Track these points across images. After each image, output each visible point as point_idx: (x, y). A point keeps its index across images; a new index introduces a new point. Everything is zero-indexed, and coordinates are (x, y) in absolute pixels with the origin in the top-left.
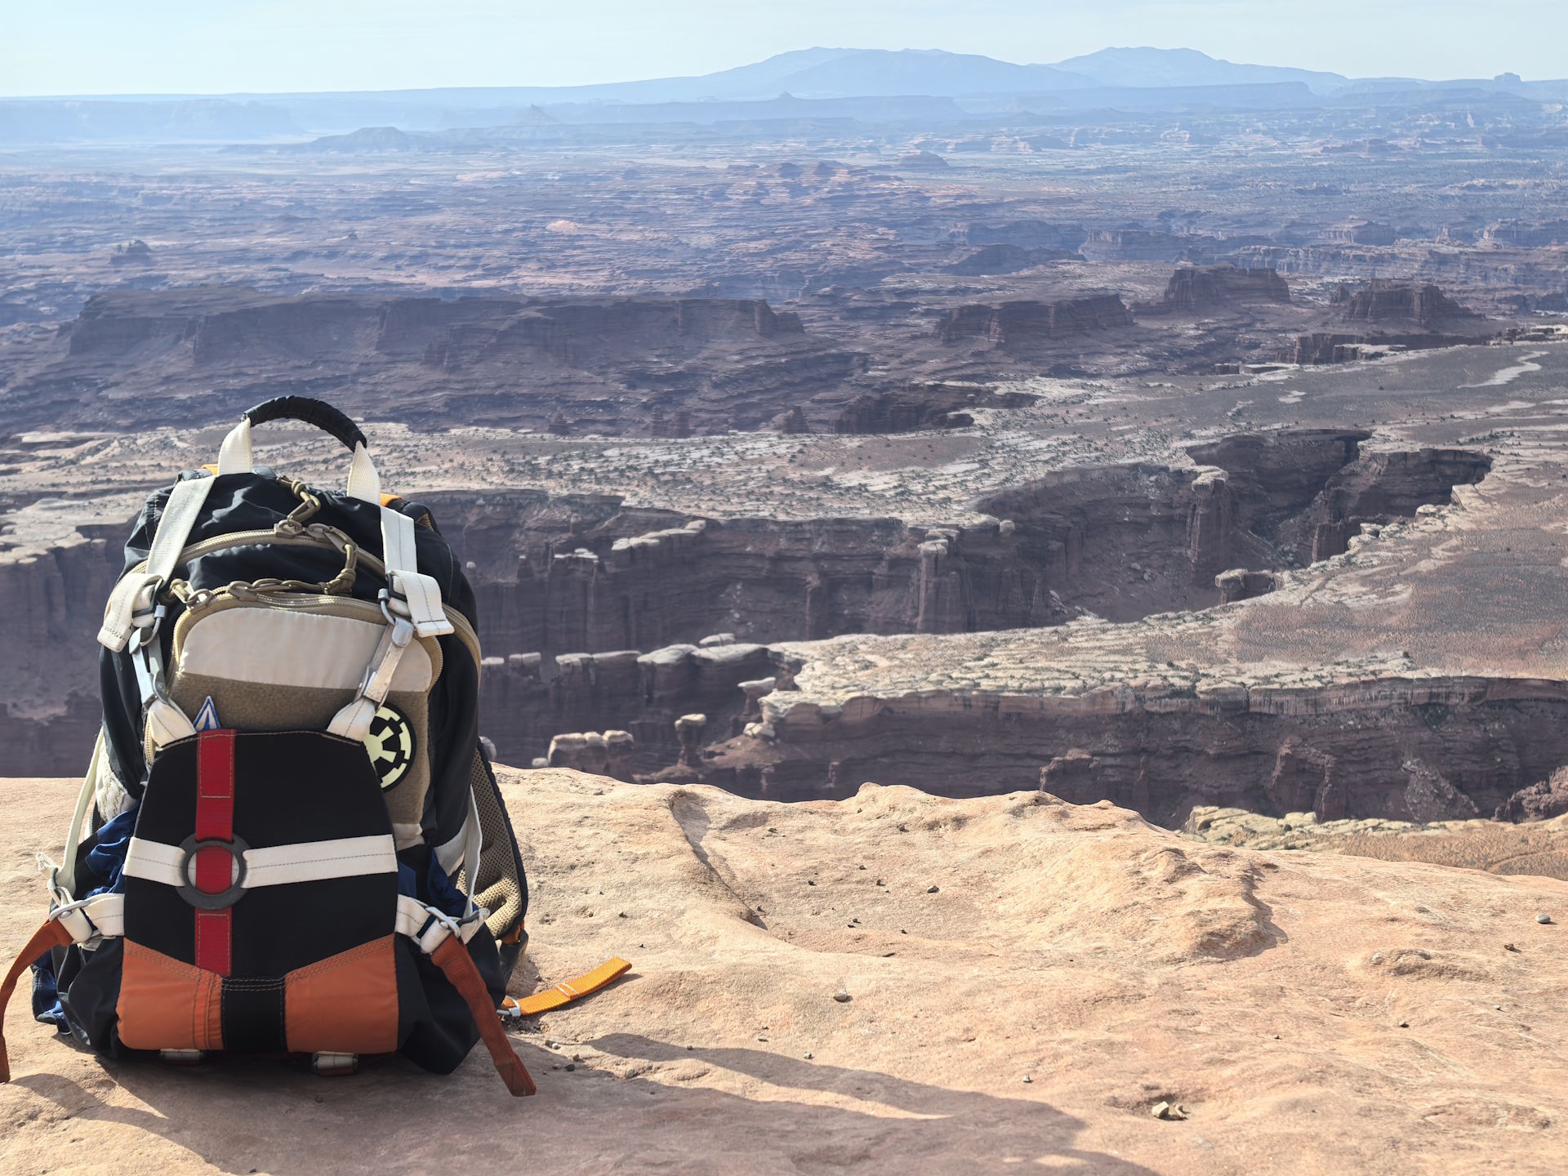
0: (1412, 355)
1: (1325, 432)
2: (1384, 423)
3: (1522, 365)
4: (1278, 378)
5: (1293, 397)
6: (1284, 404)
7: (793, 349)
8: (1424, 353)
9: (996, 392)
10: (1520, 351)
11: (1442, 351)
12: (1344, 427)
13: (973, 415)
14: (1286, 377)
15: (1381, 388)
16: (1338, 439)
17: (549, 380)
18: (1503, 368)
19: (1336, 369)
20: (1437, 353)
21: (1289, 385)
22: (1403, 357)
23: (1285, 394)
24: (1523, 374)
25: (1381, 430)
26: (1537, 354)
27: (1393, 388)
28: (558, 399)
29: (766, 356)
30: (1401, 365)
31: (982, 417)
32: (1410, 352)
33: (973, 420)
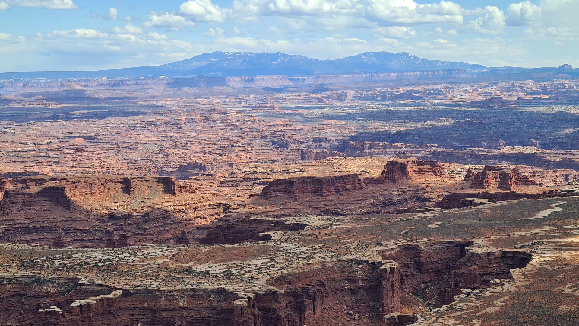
0: (499, 204)
1: (450, 242)
2: (479, 238)
3: (552, 208)
4: (429, 215)
5: (435, 225)
6: (430, 228)
7: (189, 202)
8: (504, 203)
9: (286, 223)
10: (553, 201)
11: (514, 201)
12: (460, 240)
13: (272, 234)
14: (433, 215)
15: (480, 220)
16: (456, 246)
17: (58, 218)
18: (543, 210)
19: (459, 210)
20: (510, 202)
21: (434, 219)
22: (493, 205)
23: (431, 223)
24: (552, 213)
25: (477, 241)
26: (561, 203)
27: (486, 220)
28: (62, 229)
29: (175, 206)
30: (491, 208)
31: (276, 235)
32: (498, 202)
33: (271, 237)
